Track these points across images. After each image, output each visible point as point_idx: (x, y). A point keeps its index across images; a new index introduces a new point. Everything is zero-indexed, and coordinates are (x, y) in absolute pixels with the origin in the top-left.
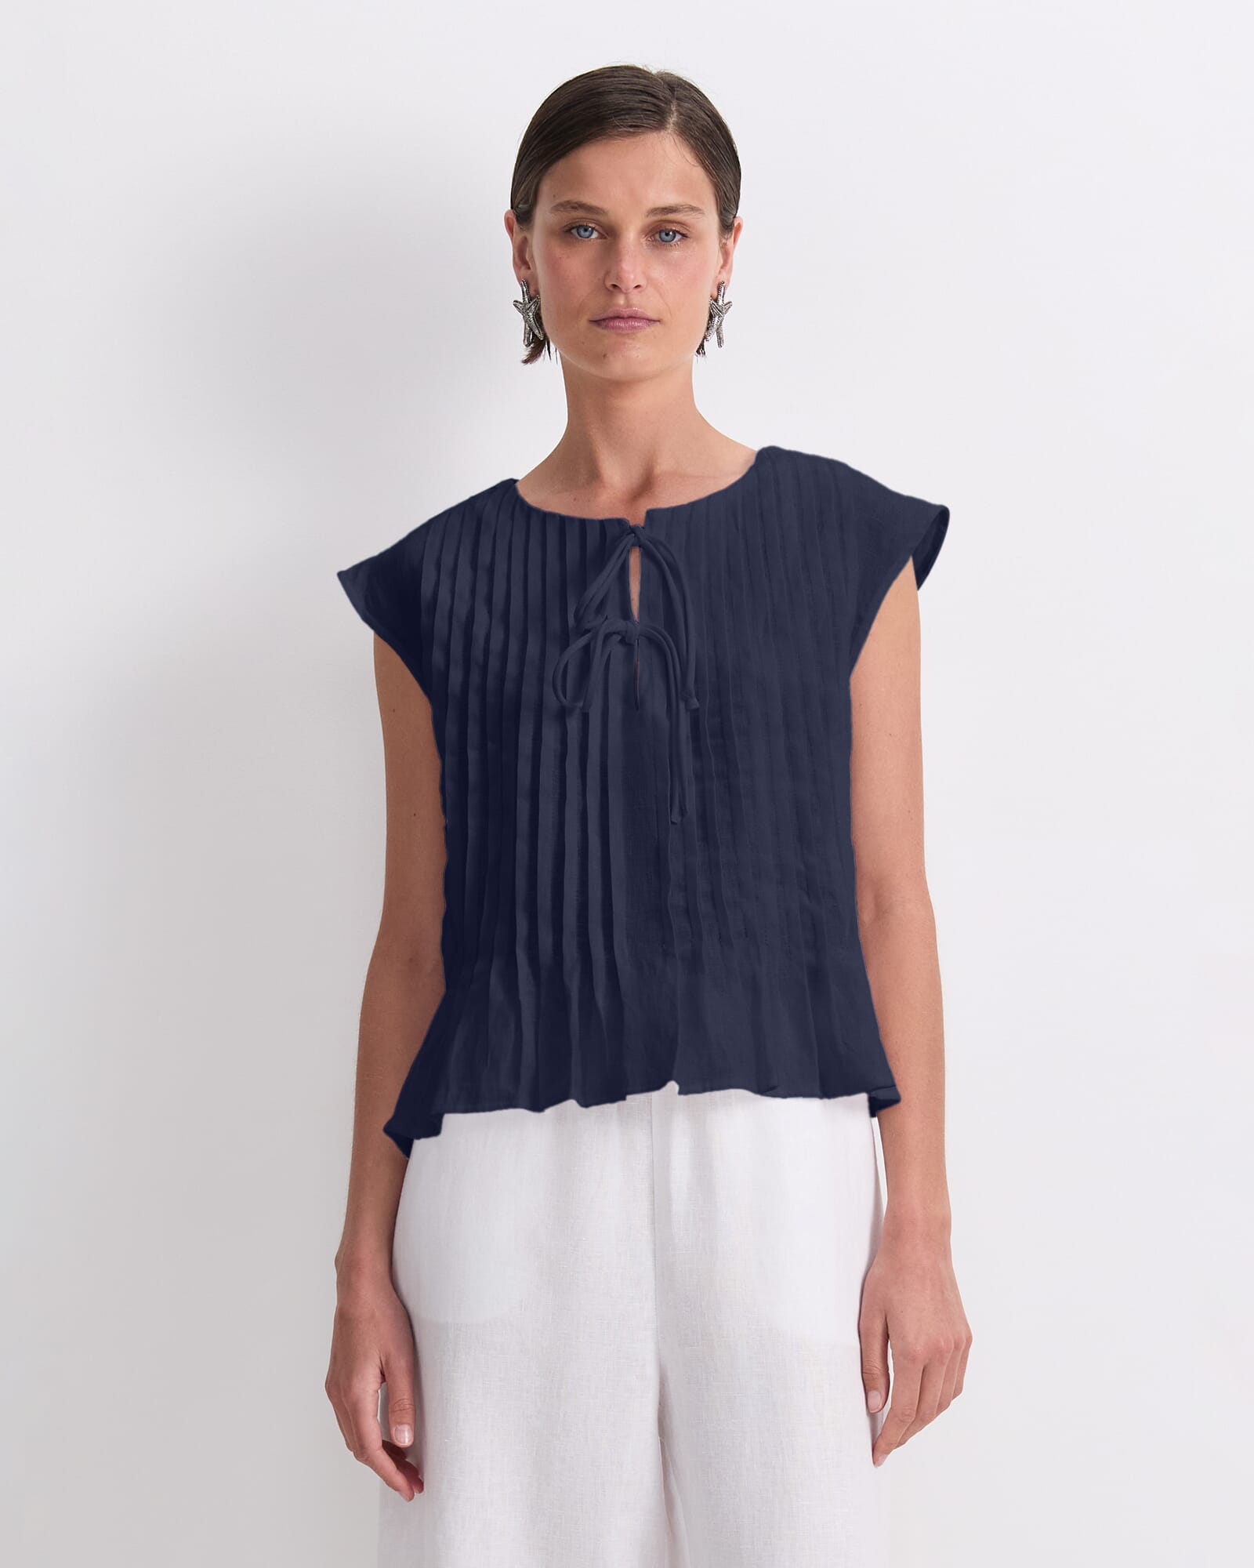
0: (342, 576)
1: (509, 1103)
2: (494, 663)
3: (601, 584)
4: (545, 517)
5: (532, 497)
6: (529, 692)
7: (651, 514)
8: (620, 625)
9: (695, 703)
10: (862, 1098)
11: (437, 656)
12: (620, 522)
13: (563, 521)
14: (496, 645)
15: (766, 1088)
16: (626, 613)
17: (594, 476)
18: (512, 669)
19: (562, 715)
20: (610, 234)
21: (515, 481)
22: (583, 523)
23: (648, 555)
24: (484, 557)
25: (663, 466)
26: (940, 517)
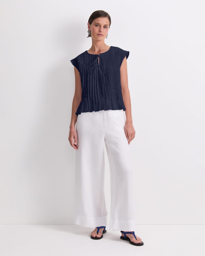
0: (71, 61)
1: (88, 111)
2: (85, 69)
3: (95, 61)
4: (90, 54)
5: (89, 53)
6: (89, 72)
7: (100, 54)
8: (97, 65)
9: (105, 72)
10: (123, 110)
11: (80, 68)
12: (97, 55)
13: (92, 55)
14: (86, 67)
15: (113, 109)
16: (98, 64)
17: (95, 50)
18: (87, 69)
19: (92, 74)
20: (100, 26)
21: (87, 51)
22: (94, 55)
23: (100, 58)
24: (84, 59)
25: (102, 49)
26: (128, 52)
